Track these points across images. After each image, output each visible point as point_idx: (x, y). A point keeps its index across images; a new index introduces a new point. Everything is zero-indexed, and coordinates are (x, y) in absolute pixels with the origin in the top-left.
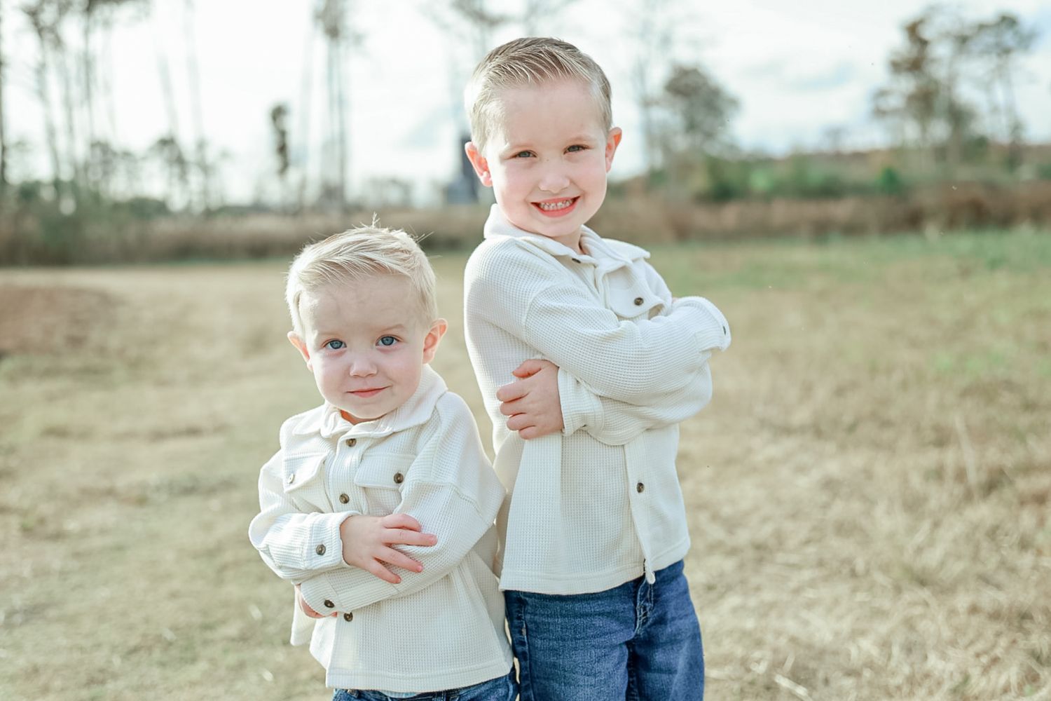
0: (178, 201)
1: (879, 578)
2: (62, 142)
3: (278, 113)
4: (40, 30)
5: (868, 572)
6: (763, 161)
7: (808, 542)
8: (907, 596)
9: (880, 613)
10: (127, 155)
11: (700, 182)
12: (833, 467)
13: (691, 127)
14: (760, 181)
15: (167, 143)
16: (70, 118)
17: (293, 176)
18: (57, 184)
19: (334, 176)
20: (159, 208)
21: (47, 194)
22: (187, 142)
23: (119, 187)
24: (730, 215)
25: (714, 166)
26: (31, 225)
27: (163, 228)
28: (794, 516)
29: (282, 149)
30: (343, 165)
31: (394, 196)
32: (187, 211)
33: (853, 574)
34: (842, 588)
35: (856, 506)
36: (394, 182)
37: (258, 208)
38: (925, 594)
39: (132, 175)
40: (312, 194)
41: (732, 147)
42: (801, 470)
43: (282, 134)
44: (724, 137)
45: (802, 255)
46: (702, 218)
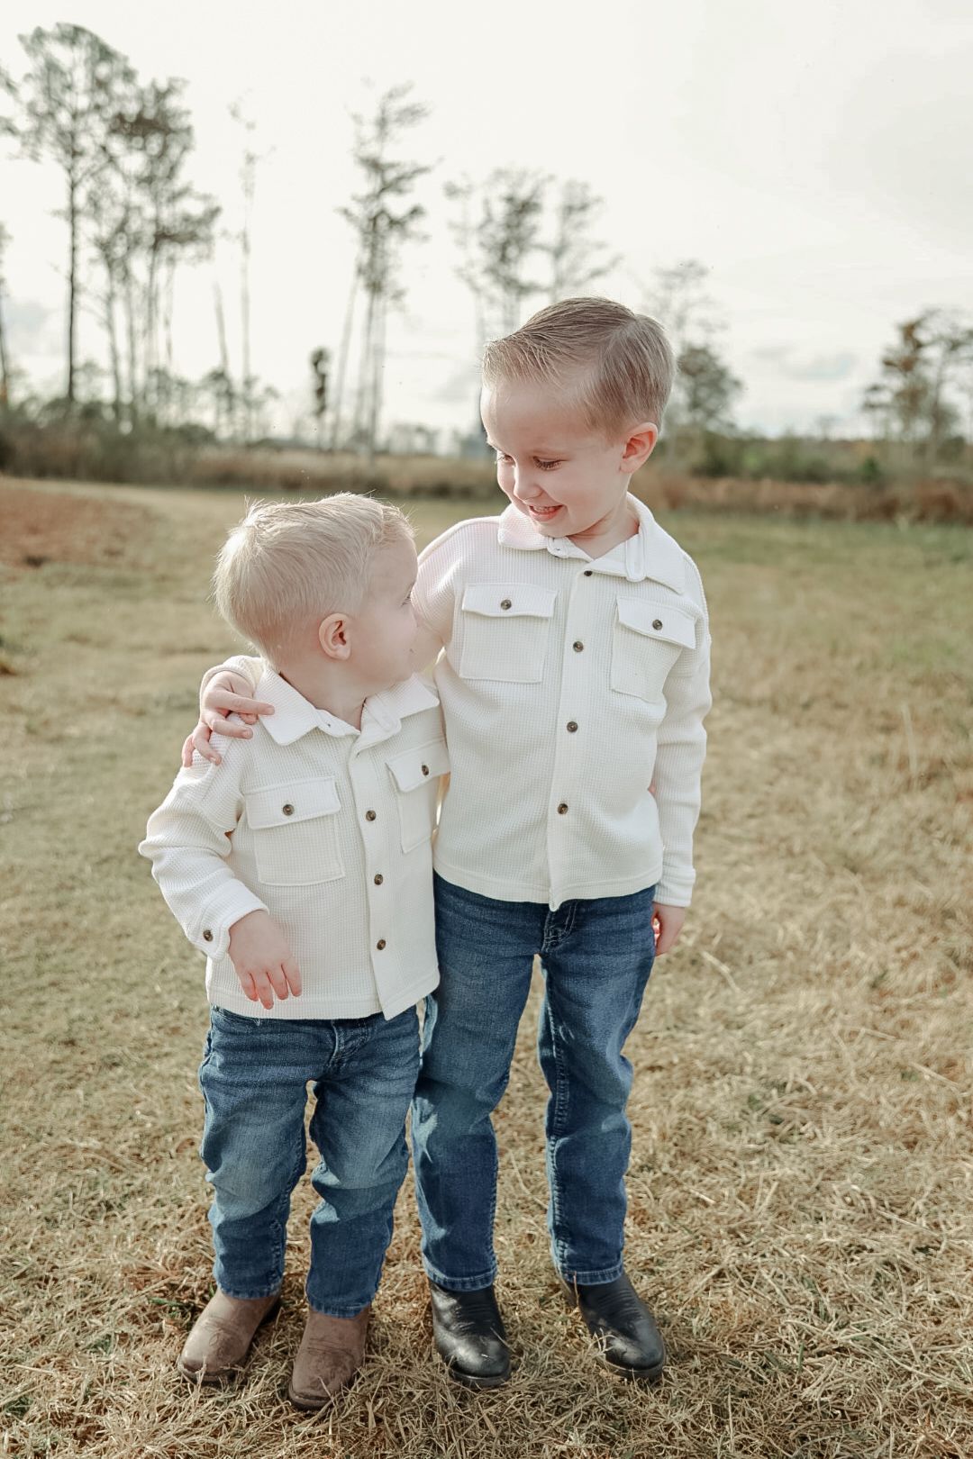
0: (224, 433)
1: (814, 859)
2: (124, 367)
3: (319, 358)
4: (110, 263)
5: (803, 853)
6: (756, 442)
7: (751, 816)
8: (838, 881)
9: (809, 895)
10: (182, 384)
11: (697, 456)
13: (695, 405)
14: (751, 461)
15: (219, 376)
16: (133, 345)
17: (329, 417)
18: (116, 406)
19: (365, 420)
20: (208, 437)
21: (108, 414)
23: (171, 414)
24: (721, 489)
25: (712, 442)
26: (91, 441)
27: (208, 454)
28: (741, 789)
29: (321, 392)
30: (374, 415)
31: (419, 443)
32: (232, 441)
33: (790, 853)
34: (778, 866)
36: (420, 430)
37: (296, 445)
38: (855, 880)
39: (184, 407)
40: (344, 436)
41: (732, 426)
43: (323, 377)
44: (725, 416)
45: (783, 533)
46: (695, 489)
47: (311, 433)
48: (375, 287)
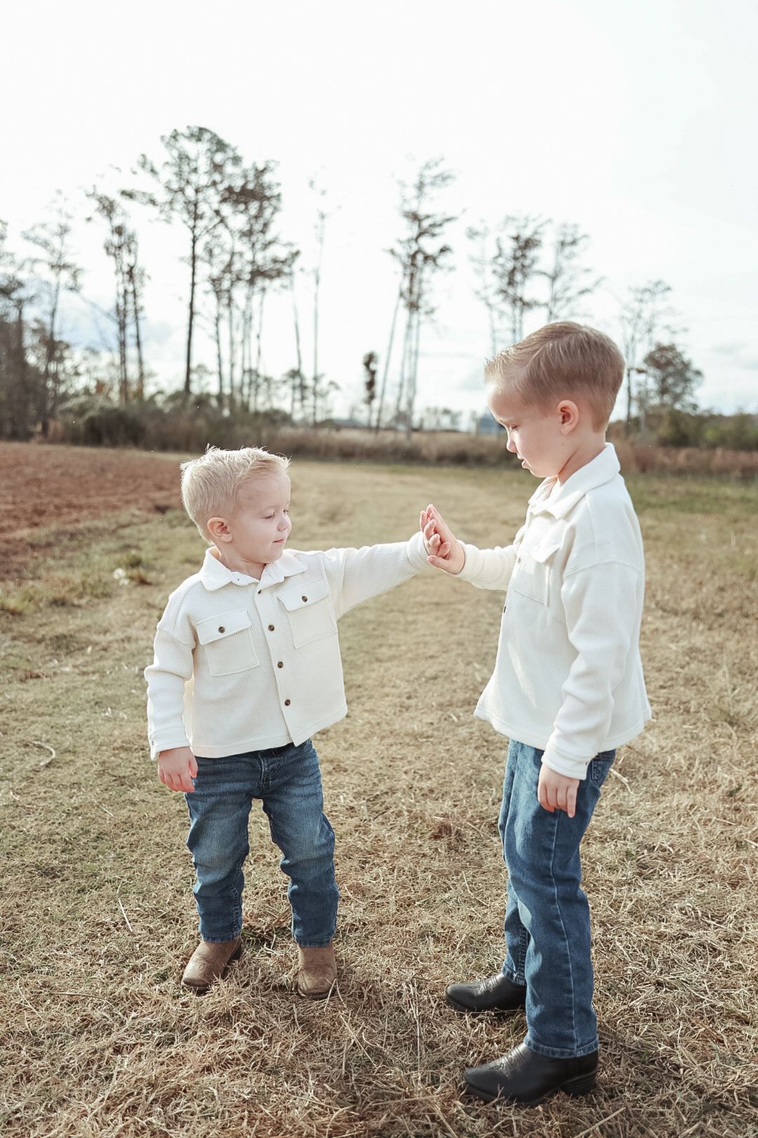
0: (297, 417)
1: (703, 715)
2: (226, 369)
3: (370, 359)
4: (218, 293)
5: (697, 712)
6: (713, 419)
7: (662, 687)
8: (718, 730)
9: (695, 738)
10: (267, 380)
11: (664, 430)
12: (698, 641)
13: (663, 391)
14: (710, 434)
15: (295, 374)
16: (233, 352)
17: (376, 403)
18: (220, 397)
19: (403, 406)
20: (286, 419)
21: (214, 403)
22: (308, 374)
23: (260, 403)
24: (682, 456)
25: (677, 419)
26: (201, 422)
27: (286, 431)
28: (659, 670)
29: (370, 385)
30: (410, 404)
31: (446, 422)
32: (304, 422)
33: (687, 711)
34: (677, 719)
35: (705, 668)
36: (446, 412)
37: (352, 425)
38: (731, 730)
39: (269, 398)
40: (387, 417)
41: (695, 407)
42: (675, 639)
43: (373, 373)
44: (688, 399)
46: (661, 456)
47: (363, 416)
48: (413, 306)
